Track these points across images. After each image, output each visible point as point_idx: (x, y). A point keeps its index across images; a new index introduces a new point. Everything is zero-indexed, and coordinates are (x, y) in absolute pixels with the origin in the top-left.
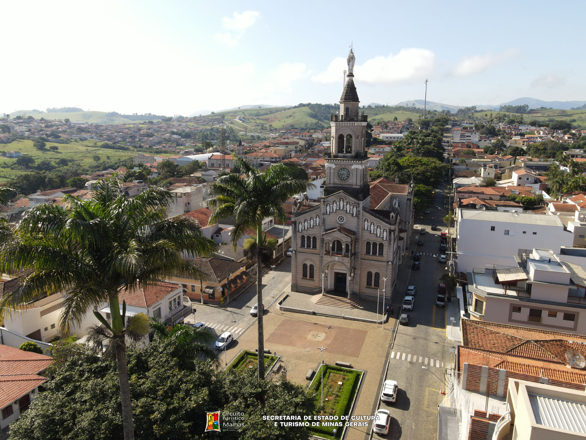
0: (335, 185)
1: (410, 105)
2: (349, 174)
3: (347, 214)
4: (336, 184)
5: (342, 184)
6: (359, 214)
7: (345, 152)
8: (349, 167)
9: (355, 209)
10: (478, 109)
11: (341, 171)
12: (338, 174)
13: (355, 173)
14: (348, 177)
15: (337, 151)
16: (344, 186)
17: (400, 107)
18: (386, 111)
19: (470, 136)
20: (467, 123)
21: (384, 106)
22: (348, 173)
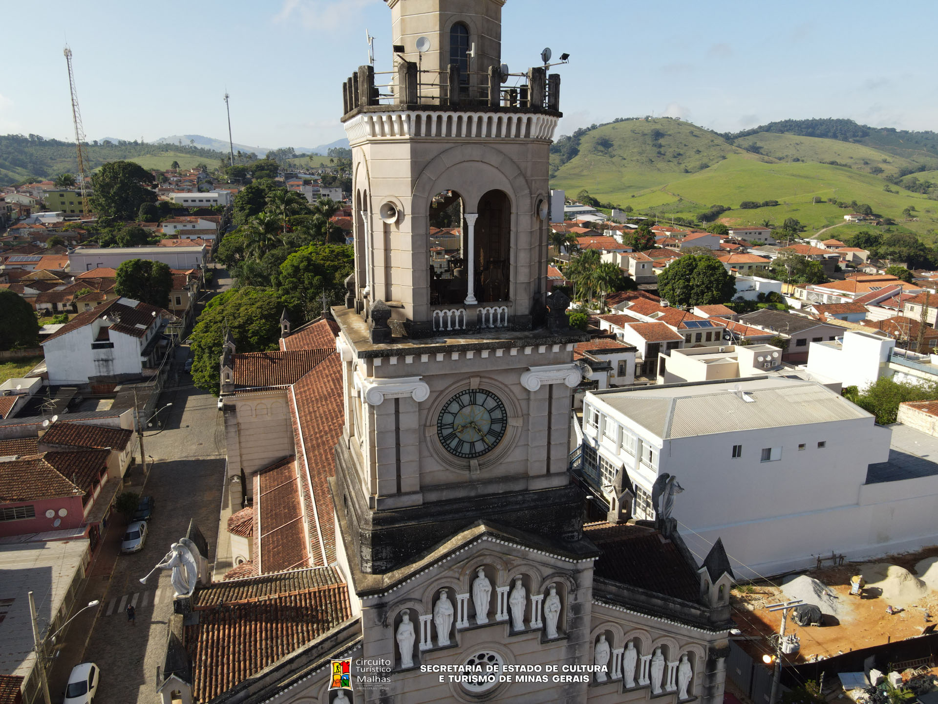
0: (433, 497)
1: (186, 143)
2: (504, 421)
3: (514, 639)
4: (437, 487)
5: (471, 484)
6: (576, 622)
7: (471, 299)
8: (509, 380)
9: (554, 602)
10: (297, 153)
11: (454, 408)
12: (441, 426)
13: (538, 413)
14: (499, 436)
15: (425, 299)
16: (482, 490)
17: (168, 145)
18: (143, 153)
19: (328, 195)
20: (305, 174)
21: (136, 143)
22: (497, 414)
